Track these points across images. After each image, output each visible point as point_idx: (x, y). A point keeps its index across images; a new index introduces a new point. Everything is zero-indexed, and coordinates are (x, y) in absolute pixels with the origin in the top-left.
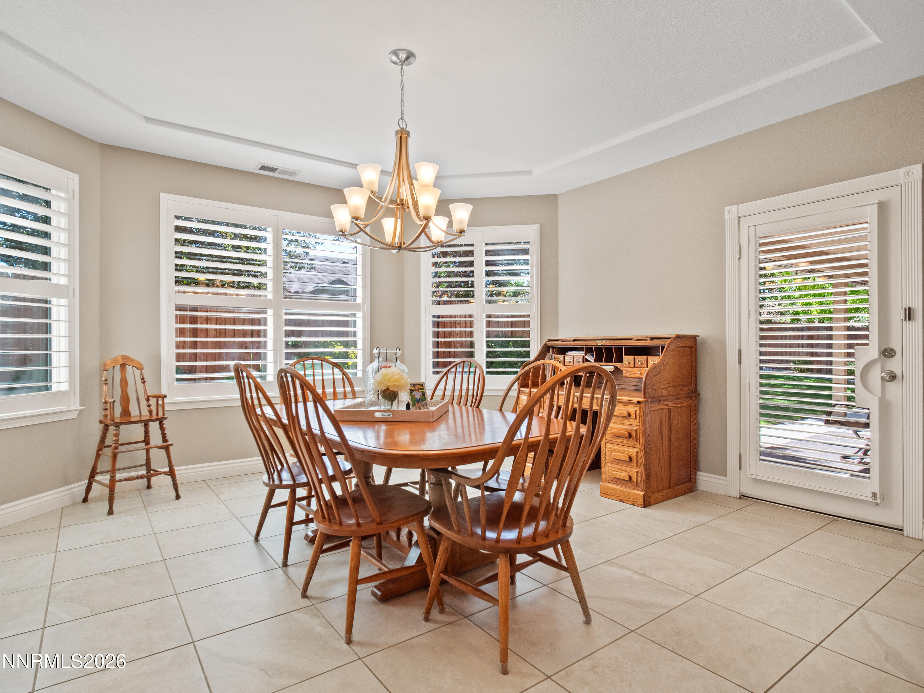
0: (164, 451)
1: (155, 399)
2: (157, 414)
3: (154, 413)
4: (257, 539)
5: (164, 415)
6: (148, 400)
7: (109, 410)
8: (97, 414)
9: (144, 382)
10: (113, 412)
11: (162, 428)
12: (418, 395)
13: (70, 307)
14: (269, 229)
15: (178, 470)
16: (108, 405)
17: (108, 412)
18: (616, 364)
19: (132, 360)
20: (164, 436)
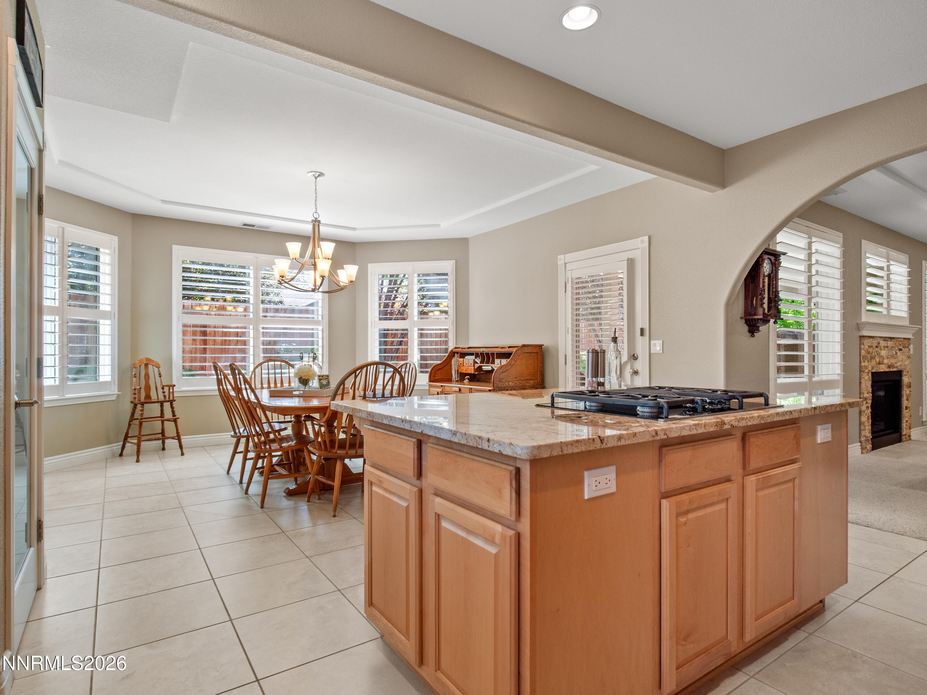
0: (173, 423)
1: (168, 388)
2: (169, 398)
3: (167, 397)
4: (228, 473)
5: (173, 398)
6: (163, 388)
7: (137, 394)
8: (128, 398)
9: (160, 376)
10: (140, 395)
11: (172, 407)
12: (324, 382)
13: (112, 325)
14: (251, 268)
15: (183, 439)
16: (137, 391)
17: (136, 396)
18: (491, 365)
19: (152, 361)
20: (173, 412)
